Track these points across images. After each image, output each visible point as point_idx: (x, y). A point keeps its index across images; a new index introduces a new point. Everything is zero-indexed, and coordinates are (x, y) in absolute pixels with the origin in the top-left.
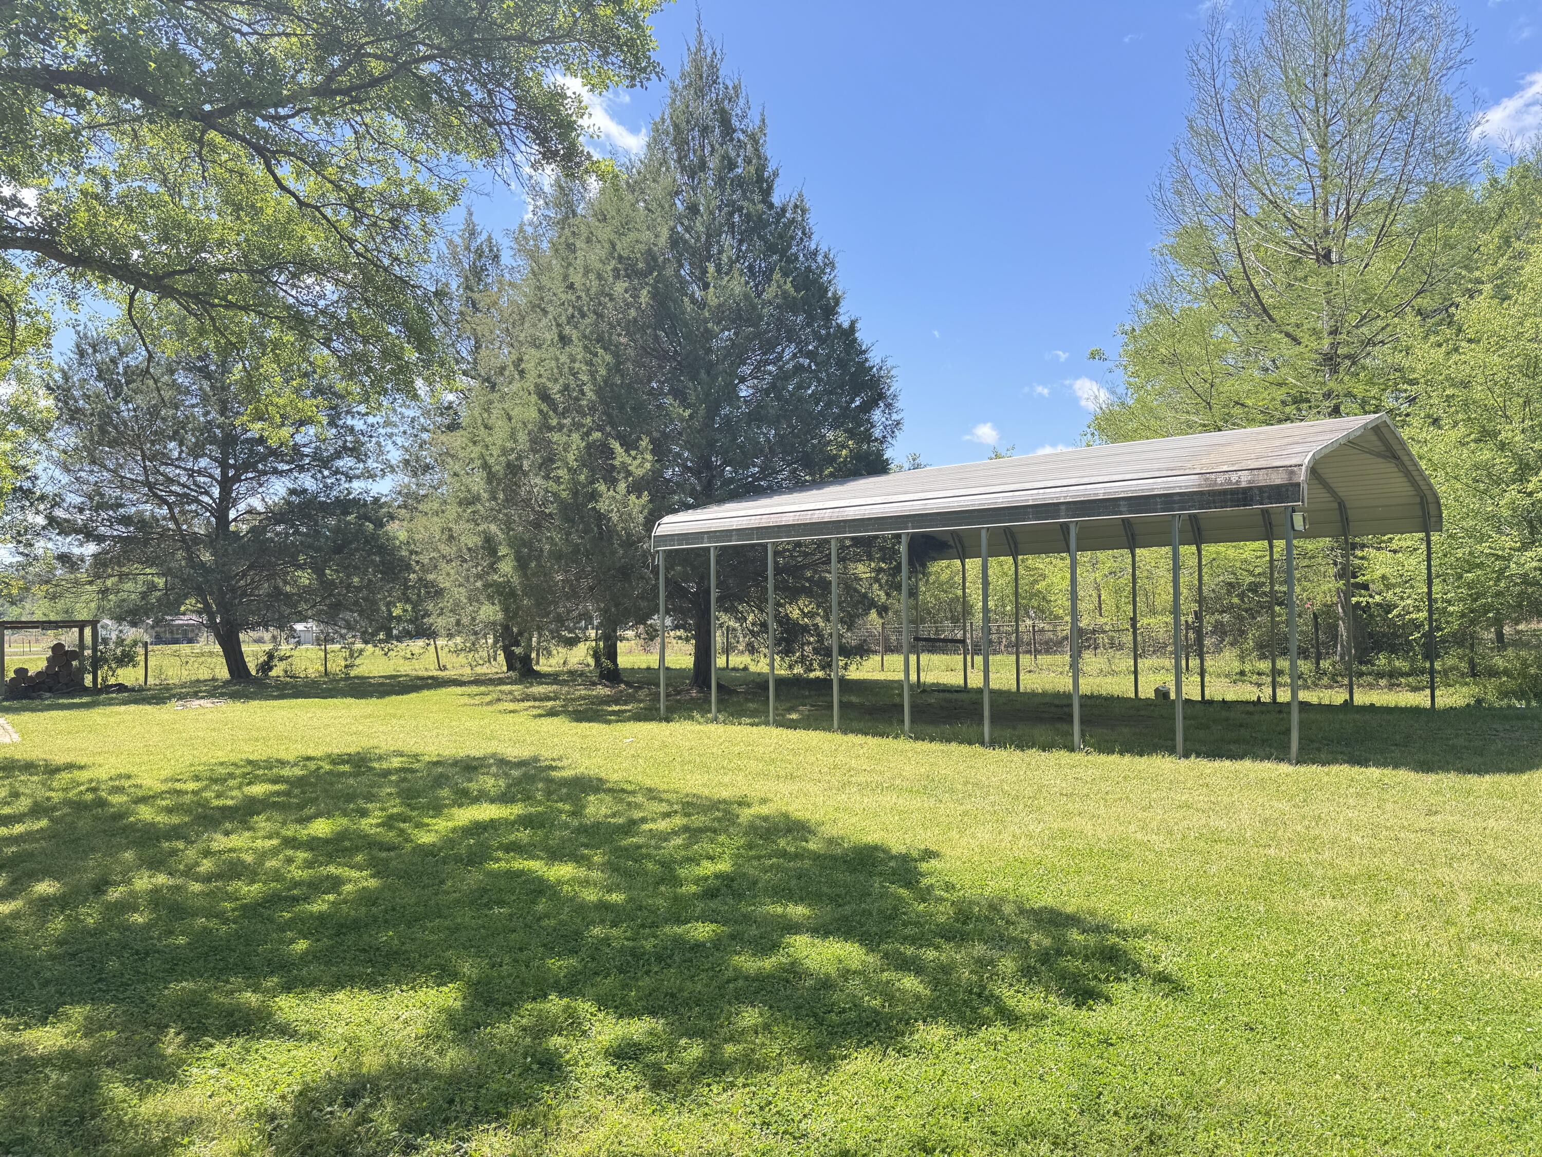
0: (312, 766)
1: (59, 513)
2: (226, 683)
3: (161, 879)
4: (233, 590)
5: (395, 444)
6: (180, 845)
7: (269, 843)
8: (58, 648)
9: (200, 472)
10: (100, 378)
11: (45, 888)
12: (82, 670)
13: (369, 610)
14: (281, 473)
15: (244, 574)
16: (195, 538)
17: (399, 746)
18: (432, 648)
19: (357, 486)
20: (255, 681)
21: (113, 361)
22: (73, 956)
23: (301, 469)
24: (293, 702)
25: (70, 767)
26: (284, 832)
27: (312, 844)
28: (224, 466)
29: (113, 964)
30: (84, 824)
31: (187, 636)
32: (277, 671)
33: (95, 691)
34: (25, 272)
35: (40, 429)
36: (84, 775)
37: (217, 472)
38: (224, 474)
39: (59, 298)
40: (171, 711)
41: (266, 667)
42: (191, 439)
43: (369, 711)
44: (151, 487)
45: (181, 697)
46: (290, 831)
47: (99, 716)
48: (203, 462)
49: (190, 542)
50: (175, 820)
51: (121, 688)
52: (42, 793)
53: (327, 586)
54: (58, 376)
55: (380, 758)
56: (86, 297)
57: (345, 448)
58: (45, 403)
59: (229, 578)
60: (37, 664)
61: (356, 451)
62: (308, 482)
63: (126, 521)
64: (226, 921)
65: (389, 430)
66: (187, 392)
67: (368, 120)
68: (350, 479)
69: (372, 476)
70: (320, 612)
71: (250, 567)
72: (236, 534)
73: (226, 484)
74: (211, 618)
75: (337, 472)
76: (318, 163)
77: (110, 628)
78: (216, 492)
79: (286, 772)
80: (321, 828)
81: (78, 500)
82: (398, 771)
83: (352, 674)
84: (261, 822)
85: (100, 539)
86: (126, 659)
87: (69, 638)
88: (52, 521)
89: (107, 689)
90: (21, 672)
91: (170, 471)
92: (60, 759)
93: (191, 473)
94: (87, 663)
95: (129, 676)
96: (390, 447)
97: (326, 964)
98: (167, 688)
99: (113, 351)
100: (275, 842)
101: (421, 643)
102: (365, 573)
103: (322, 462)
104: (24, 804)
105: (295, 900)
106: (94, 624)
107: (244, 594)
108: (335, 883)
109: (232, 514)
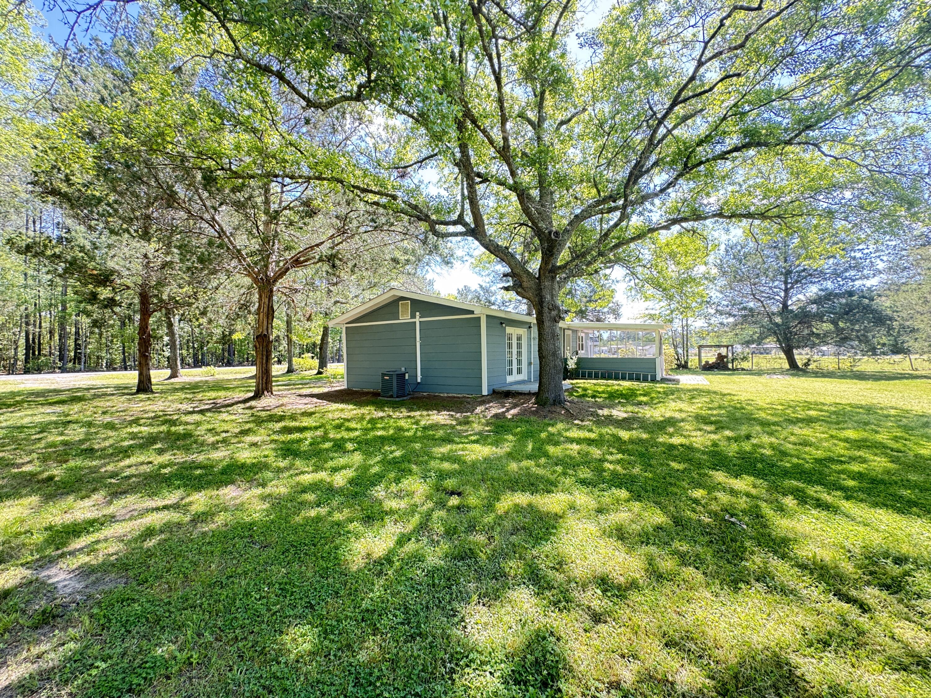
0: (840, 407)
1: (719, 308)
2: (788, 370)
3: (773, 440)
4: (791, 333)
5: (882, 260)
6: (779, 428)
7: (823, 436)
8: (719, 354)
9: (775, 287)
10: (734, 258)
11: (728, 433)
12: (728, 362)
13: (864, 339)
14: (814, 283)
15: (796, 326)
16: (773, 314)
17: (893, 404)
18: (908, 359)
19: (858, 283)
20: (801, 370)
21: (739, 251)
22: (743, 459)
23: (825, 279)
24: (823, 379)
25: (729, 394)
26: (830, 432)
27: (846, 440)
28: (786, 283)
29: (759, 465)
30: (738, 415)
31: (767, 351)
32: (812, 366)
33: (733, 370)
34: (711, 226)
35: (712, 280)
36: (736, 398)
37: (783, 287)
38: (786, 287)
39: (723, 232)
40: (764, 379)
41: (807, 364)
42: (771, 275)
43: (869, 386)
44: (754, 295)
45: (768, 374)
46: (834, 433)
47: (735, 378)
48: (776, 283)
49: (770, 315)
50: (776, 419)
51: (743, 369)
52: (721, 402)
53: (839, 331)
54: (718, 261)
55: (881, 409)
56: (732, 229)
57: (850, 267)
58: (714, 271)
59: (789, 328)
60: (712, 360)
61: (858, 267)
62: (829, 285)
63: (745, 308)
64: (807, 462)
65: (877, 254)
66: (768, 257)
67: (874, 106)
68: (853, 281)
69: (867, 278)
70: (836, 341)
71: (799, 323)
72: (792, 311)
73: (786, 291)
74: (780, 344)
75: (846, 278)
76: (843, 139)
77: (739, 348)
78: (782, 294)
79: (826, 408)
80: (851, 434)
81: (725, 303)
82: (894, 416)
83: (855, 369)
84: (817, 426)
85: (734, 316)
86: (744, 359)
87: (723, 351)
88: (717, 311)
89: (737, 369)
90: (707, 362)
91: (762, 288)
92: (726, 392)
93: (771, 288)
94: (730, 360)
95: (745, 365)
96: (878, 261)
97: (869, 494)
98: (761, 370)
99: (739, 248)
100: (826, 436)
101: (901, 356)
102: (863, 323)
103: (836, 274)
104: (716, 404)
105: (844, 462)
106: (732, 346)
107: (796, 334)
108: (864, 461)
109: (790, 302)
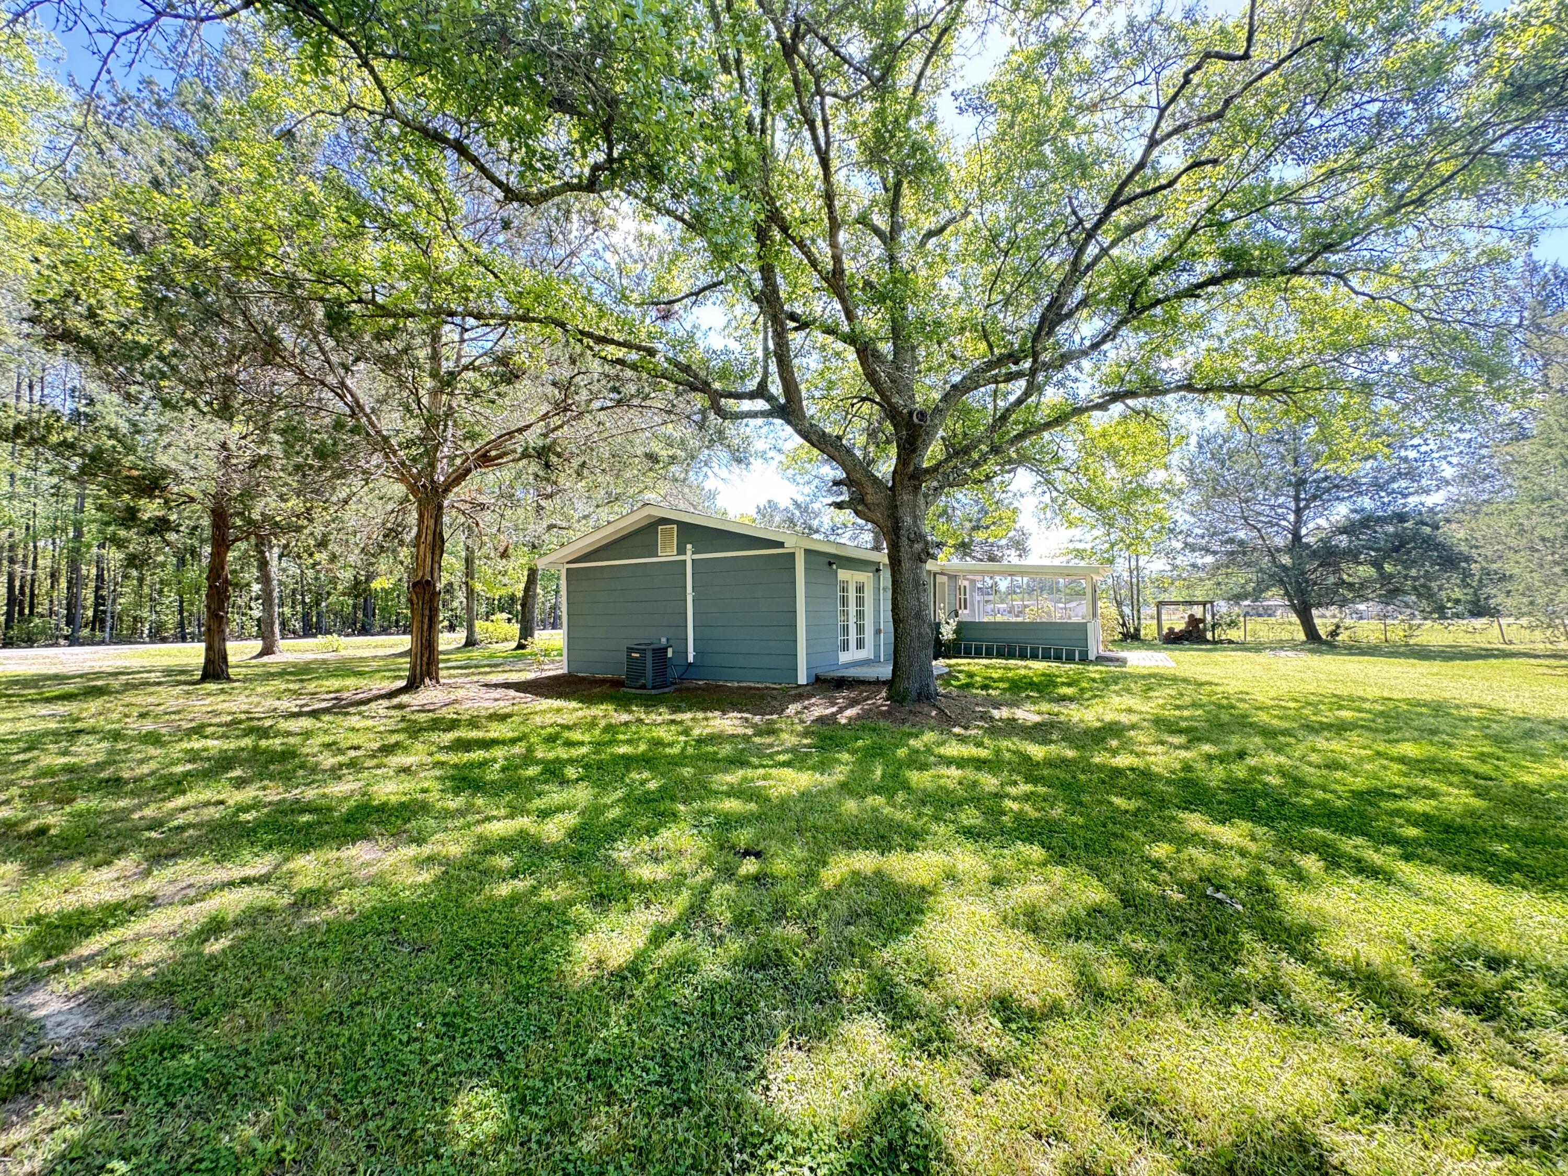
0: (1391, 705)
1: (1190, 540)
2: (1303, 643)
3: (1282, 759)
4: (1307, 581)
5: (1449, 463)
6: (1293, 741)
7: (1363, 752)
8: (1191, 616)
9: (1279, 506)
10: (1213, 458)
11: (1207, 748)
12: (1205, 630)
13: (1425, 593)
14: (1343, 499)
15: (1315, 570)
16: (1278, 550)
17: (1475, 699)
18: (1496, 625)
19: (1413, 500)
20: (1326, 643)
21: (1221, 447)
22: (1234, 791)
23: (1360, 493)
24: (1361, 658)
25: (1211, 684)
26: (1375, 746)
27: (1402, 760)
28: (1297, 499)
29: (1261, 803)
30: (1225, 717)
31: (1269, 612)
32: (1343, 637)
33: (1214, 642)
34: (1174, 406)
35: (1178, 493)
36: (1219, 689)
37: (1292, 505)
38: (1297, 505)
39: (1193, 415)
40: (1265, 657)
41: (1334, 634)
42: (1273, 486)
43: (1435, 670)
44: (1246, 519)
45: (1272, 649)
46: (1382, 747)
47: (1217, 656)
48: (1281, 500)
49: (1272, 552)
50: (1285, 725)
51: (1230, 642)
52: (1196, 696)
53: (1385, 578)
54: (1187, 463)
55: (1458, 707)
56: (1208, 410)
57: (1400, 474)
58: (1181, 479)
59: (1303, 573)
60: (1180, 626)
61: (1412, 474)
62: (1366, 502)
63: (1231, 541)
64: (1340, 798)
65: (1443, 453)
66: (1268, 456)
68: (1405, 496)
69: (1427, 492)
70: (1380, 596)
71: (1320, 565)
72: (1308, 546)
73: (1298, 512)
74: (1291, 600)
75: (1393, 492)
77: (1222, 607)
78: (1292, 517)
79: (1367, 706)
80: (1409, 749)
81: (1200, 532)
82: (1478, 719)
83: (1412, 642)
84: (1353, 736)
85: (1215, 553)
86: (1232, 624)
87: (1198, 611)
88: (1186, 544)
89: (1221, 642)
90: (1171, 630)
91: (1258, 508)
92: (1204, 679)
93: (1272, 507)
94: (1209, 626)
95: (1234, 634)
96: (1444, 465)
97: (1441, 851)
98: (1260, 643)
99: (1220, 441)
100: (1369, 752)
101: (1484, 620)
102: (1423, 565)
103: (1378, 486)
104: (1187, 700)
105: (1400, 797)
106: (1212, 603)
107: (1315, 584)
108: (1433, 795)
109: (1304, 531)
